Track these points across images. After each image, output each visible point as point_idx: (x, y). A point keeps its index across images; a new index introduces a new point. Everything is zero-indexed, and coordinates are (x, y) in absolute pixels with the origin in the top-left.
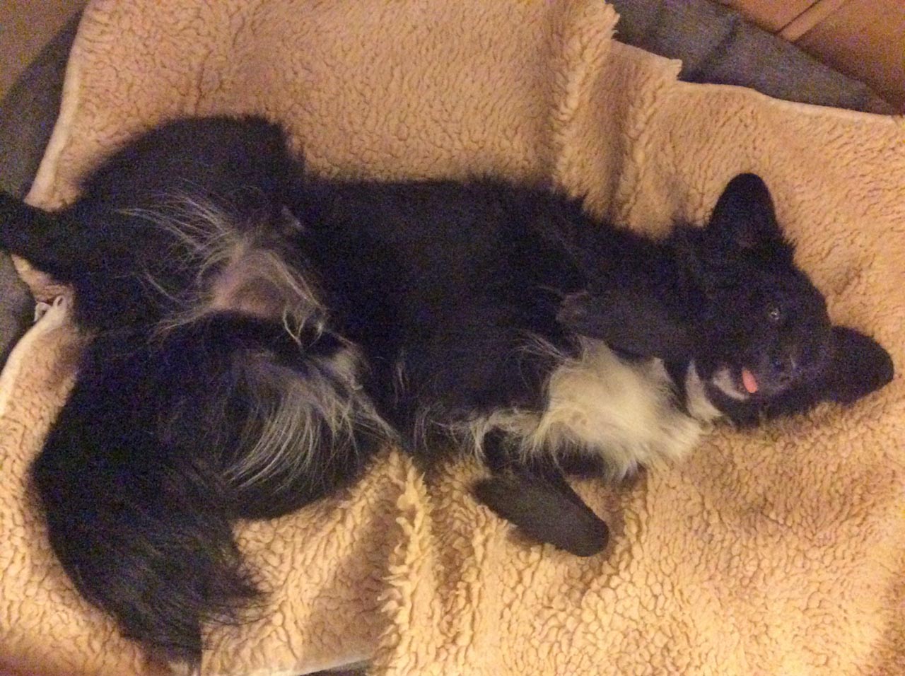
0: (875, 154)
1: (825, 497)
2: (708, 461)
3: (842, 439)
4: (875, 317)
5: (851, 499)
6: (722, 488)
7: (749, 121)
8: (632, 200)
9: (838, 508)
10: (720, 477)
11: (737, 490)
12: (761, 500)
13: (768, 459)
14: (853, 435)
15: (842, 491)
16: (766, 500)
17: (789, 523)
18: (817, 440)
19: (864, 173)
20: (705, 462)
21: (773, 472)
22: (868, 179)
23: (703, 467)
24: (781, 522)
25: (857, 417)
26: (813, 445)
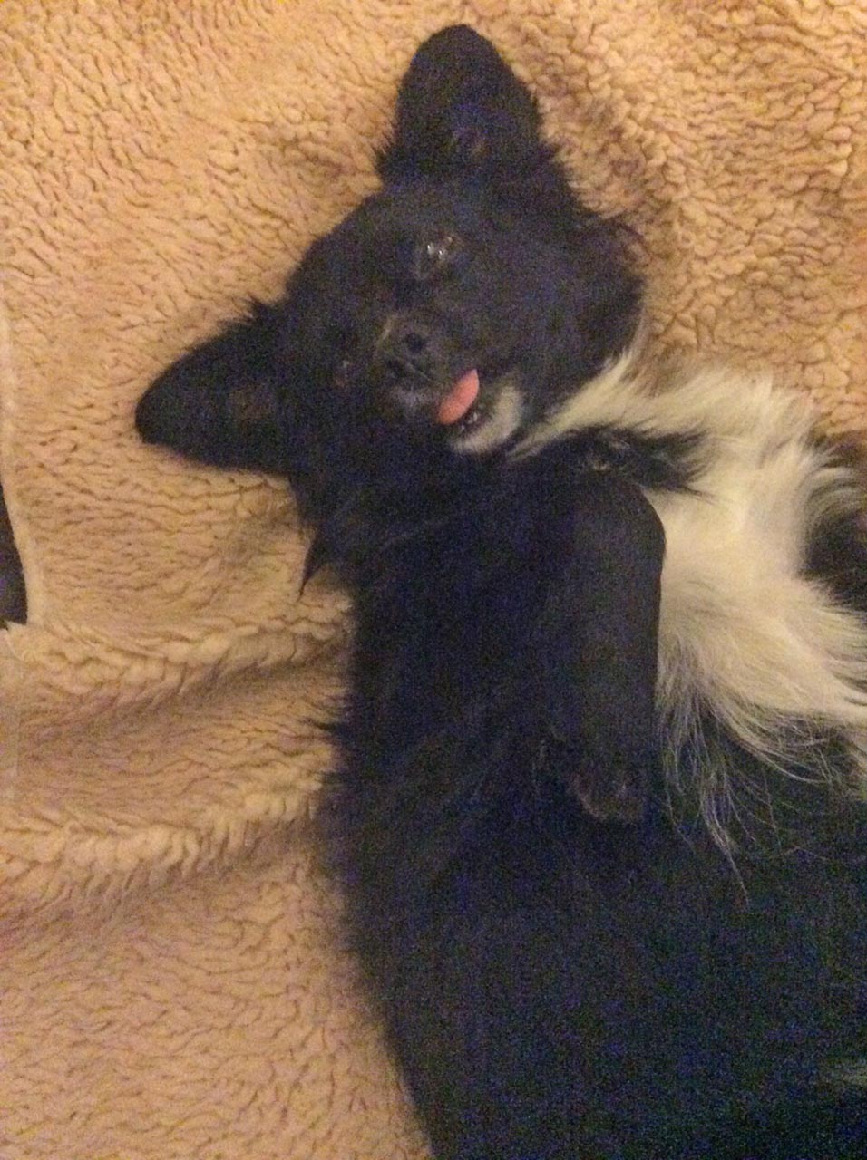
0: (48, 177)
1: (754, 79)
2: (749, 319)
3: (630, 77)
4: (365, 84)
5: (747, 27)
6: (803, 278)
7: (64, 446)
8: (302, 628)
9: (773, 48)
10: (777, 289)
11: (801, 249)
12: (810, 199)
13: (713, 208)
14: (615, 60)
15: (732, 51)
16: (805, 190)
17: (844, 132)
18: (648, 124)
19: (90, 186)
20: (757, 325)
21: (734, 191)
22: (95, 173)
23: (766, 325)
24: (846, 149)
25: (577, 61)
26: (658, 128)
